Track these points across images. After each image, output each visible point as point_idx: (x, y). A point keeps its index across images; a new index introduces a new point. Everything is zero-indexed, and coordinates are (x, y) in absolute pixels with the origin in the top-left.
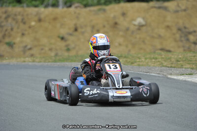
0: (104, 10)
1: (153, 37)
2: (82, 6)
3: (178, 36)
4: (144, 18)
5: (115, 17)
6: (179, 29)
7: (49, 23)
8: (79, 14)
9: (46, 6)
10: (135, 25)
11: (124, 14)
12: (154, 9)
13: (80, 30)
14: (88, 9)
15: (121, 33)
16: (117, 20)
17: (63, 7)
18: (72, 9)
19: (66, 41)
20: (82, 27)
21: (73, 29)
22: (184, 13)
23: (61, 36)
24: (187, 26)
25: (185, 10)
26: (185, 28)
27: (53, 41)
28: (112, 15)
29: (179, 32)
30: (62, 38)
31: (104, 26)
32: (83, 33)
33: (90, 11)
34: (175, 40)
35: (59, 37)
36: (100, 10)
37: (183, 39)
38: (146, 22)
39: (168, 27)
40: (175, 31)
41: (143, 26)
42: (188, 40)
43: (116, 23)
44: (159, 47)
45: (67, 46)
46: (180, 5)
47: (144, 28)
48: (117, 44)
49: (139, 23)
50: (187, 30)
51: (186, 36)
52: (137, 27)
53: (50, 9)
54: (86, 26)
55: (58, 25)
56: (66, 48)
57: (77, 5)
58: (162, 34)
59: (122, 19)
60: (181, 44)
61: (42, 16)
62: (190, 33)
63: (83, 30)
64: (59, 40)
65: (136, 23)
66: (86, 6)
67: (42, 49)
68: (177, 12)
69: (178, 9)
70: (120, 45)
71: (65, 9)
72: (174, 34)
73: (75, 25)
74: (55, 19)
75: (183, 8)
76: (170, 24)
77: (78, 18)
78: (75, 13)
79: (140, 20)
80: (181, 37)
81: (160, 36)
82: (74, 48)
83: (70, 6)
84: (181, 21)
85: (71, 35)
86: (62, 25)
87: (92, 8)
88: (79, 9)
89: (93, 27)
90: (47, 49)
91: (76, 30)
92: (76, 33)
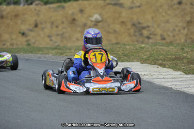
0: (63, 7)
1: (109, 32)
2: (42, 3)
3: (132, 31)
4: (100, 15)
5: (73, 14)
6: (134, 25)
7: (11, 19)
8: (39, 11)
9: (8, 4)
10: (92, 21)
11: (81, 11)
12: (111, 6)
13: (40, 26)
14: (48, 6)
15: (79, 29)
16: (75, 17)
17: (24, 5)
18: (33, 7)
19: (26, 36)
20: (41, 23)
21: (33, 26)
22: (138, 9)
23: (22, 32)
24: (141, 21)
25: (139, 7)
26: (139, 23)
27: (14, 37)
28: (70, 12)
29: (134, 27)
30: (23, 34)
31: (63, 23)
32: (43, 29)
33: (50, 8)
34: (130, 35)
35: (20, 33)
36: (59, 7)
37: (137, 34)
38: (102, 18)
39: (123, 22)
40: (129, 26)
41: (99, 22)
42: (141, 34)
43: (74, 20)
44: (114, 41)
45: (27, 41)
46: (135, 2)
47: (101, 24)
48: (74, 39)
49: (96, 19)
50: (141, 26)
51: (140, 30)
52: (93, 23)
53: (12, 7)
54: (46, 22)
55: (19, 22)
56: (26, 43)
57: (37, 2)
58: (118, 30)
59: (80, 15)
60: (135, 38)
61: (4, 13)
62: (144, 28)
63: (43, 26)
64: (20, 35)
65: (93, 19)
66: (46, 3)
67: (4, 45)
68: (131, 8)
69: (133, 5)
70: (78, 40)
71: (26, 6)
72: (129, 29)
73: (36, 21)
74: (16, 16)
75: (138, 4)
76: (124, 20)
77: (38, 14)
78: (35, 10)
79: (96, 17)
80: (135, 32)
81: (115, 31)
82: (34, 43)
83: (31, 4)
84: (135, 18)
85: (31, 30)
86: (23, 21)
87: (52, 6)
88: (39, 6)
89: (52, 23)
90: (8, 44)
91: (36, 26)
92: (36, 29)
